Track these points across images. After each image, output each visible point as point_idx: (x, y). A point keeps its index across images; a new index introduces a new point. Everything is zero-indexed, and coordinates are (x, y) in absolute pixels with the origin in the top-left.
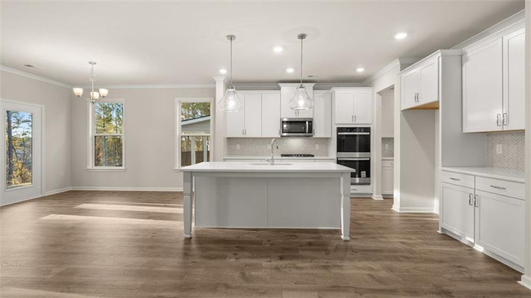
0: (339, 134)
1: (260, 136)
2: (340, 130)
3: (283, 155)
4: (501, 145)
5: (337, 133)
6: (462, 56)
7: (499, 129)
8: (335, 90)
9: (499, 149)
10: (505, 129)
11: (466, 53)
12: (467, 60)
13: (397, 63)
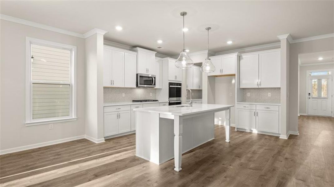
0: (170, 86)
1: (123, 87)
2: (170, 84)
3: (133, 101)
4: (249, 93)
5: (169, 86)
6: (240, 56)
7: (257, 87)
8: (168, 59)
9: (248, 94)
10: (260, 87)
11: (242, 56)
12: (242, 59)
13: (207, 52)
